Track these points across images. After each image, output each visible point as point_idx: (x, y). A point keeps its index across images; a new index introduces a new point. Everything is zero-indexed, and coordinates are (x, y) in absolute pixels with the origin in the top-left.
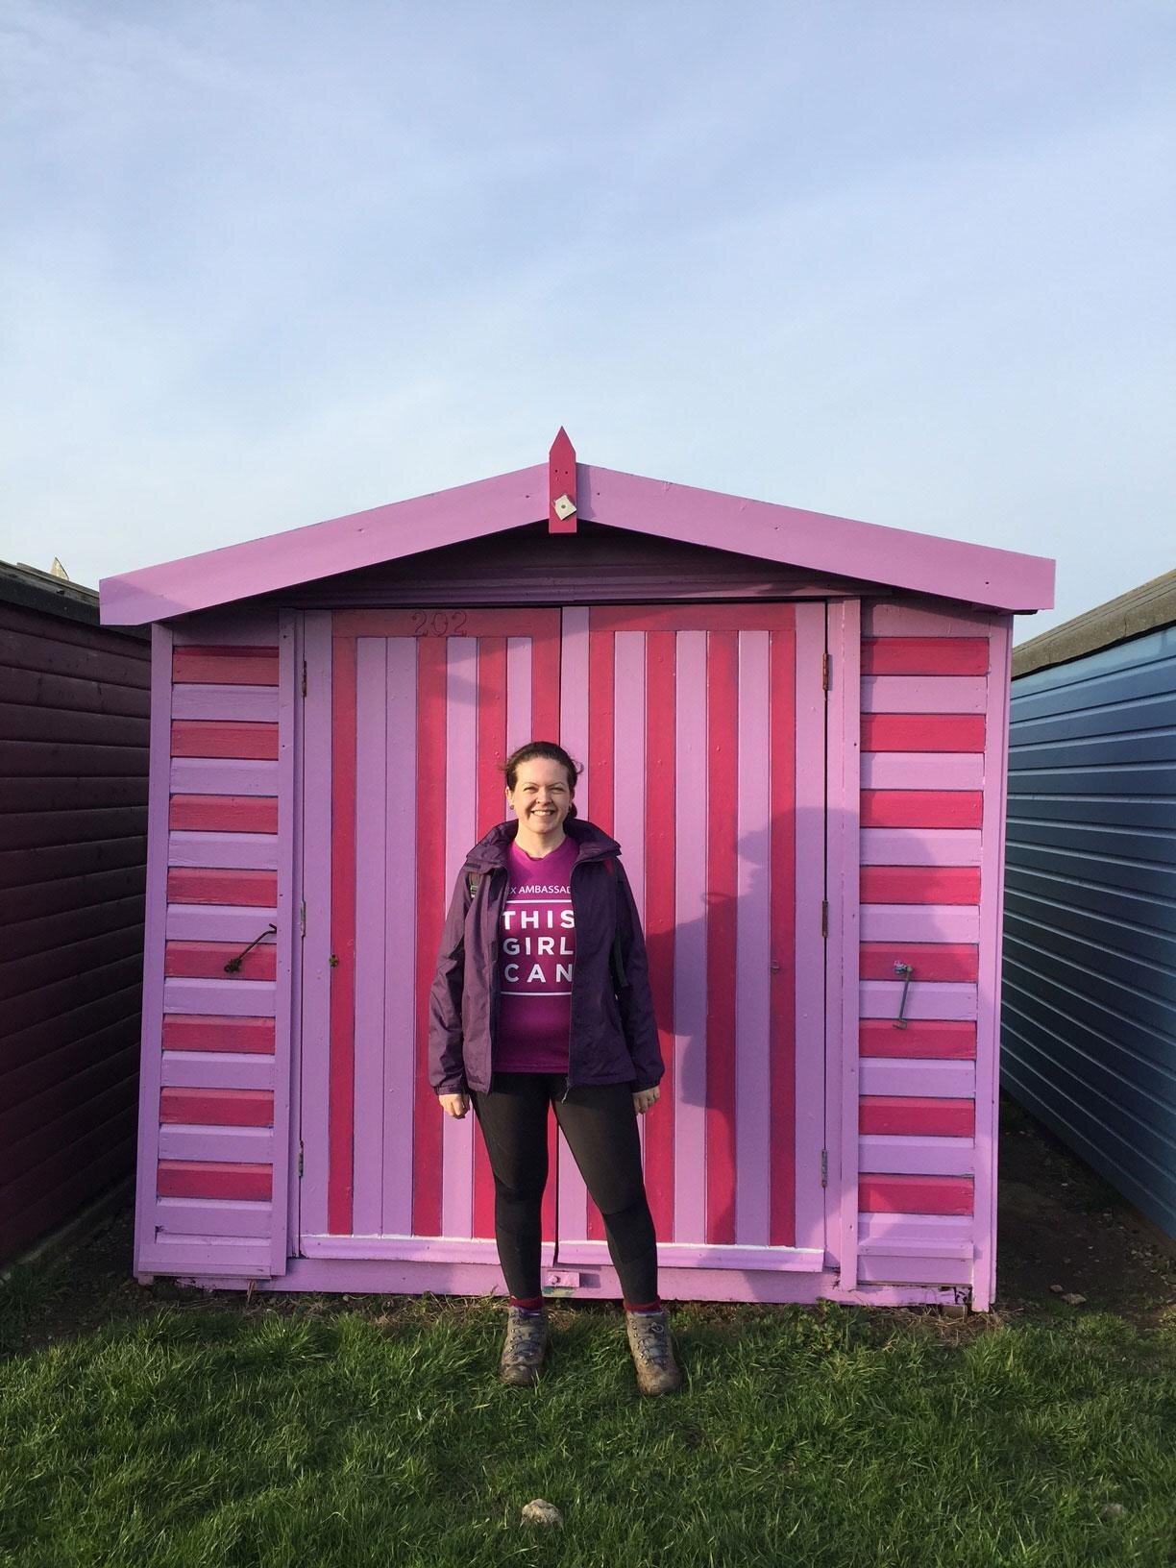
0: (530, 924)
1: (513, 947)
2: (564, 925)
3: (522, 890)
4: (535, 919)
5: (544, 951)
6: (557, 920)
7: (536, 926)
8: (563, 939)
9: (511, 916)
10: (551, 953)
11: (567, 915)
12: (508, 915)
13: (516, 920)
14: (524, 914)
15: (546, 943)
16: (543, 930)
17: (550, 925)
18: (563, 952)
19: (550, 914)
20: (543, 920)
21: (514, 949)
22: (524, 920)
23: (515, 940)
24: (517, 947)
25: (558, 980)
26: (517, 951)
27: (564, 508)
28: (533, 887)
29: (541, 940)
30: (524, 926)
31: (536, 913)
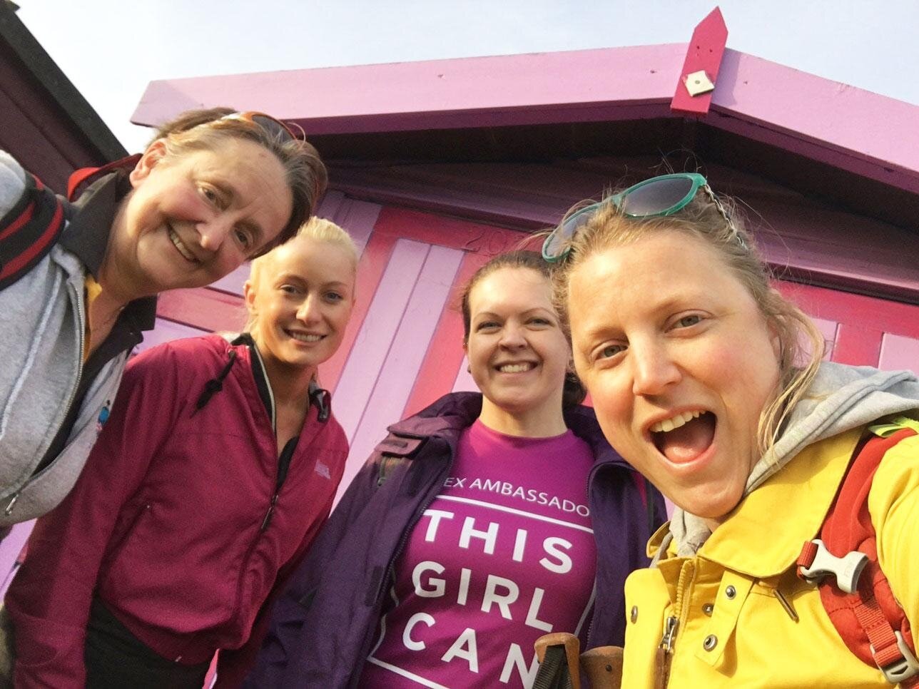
0: (477, 544)
1: (432, 581)
2: (545, 563)
3: (477, 483)
4: (490, 537)
5: (495, 606)
6: (535, 550)
7: (489, 549)
8: (539, 594)
9: (443, 521)
10: (506, 614)
11: (557, 547)
12: (435, 517)
13: (450, 530)
14: (470, 522)
15: (502, 591)
16: (502, 563)
17: (518, 555)
18: (532, 620)
19: (522, 535)
20: (505, 542)
21: (434, 588)
22: (468, 531)
23: (439, 569)
24: (441, 584)
25: (505, 677)
26: (441, 592)
27: (699, 83)
28: (498, 483)
29: (493, 581)
30: (464, 543)
31: (494, 528)
